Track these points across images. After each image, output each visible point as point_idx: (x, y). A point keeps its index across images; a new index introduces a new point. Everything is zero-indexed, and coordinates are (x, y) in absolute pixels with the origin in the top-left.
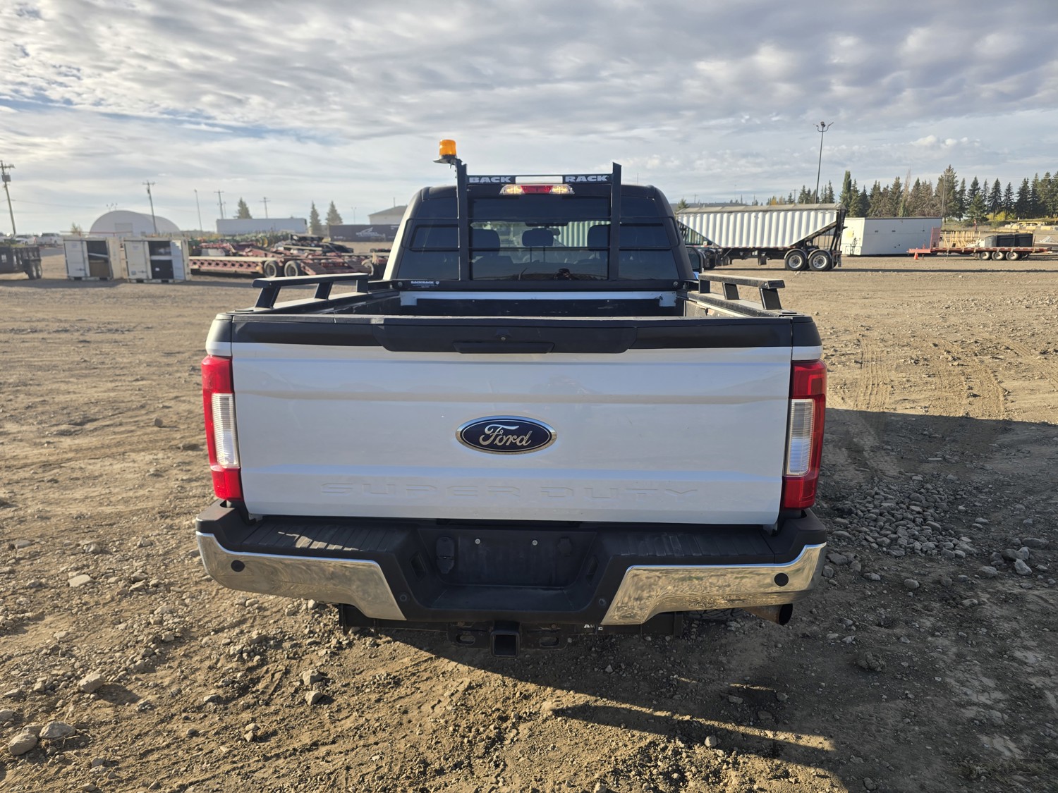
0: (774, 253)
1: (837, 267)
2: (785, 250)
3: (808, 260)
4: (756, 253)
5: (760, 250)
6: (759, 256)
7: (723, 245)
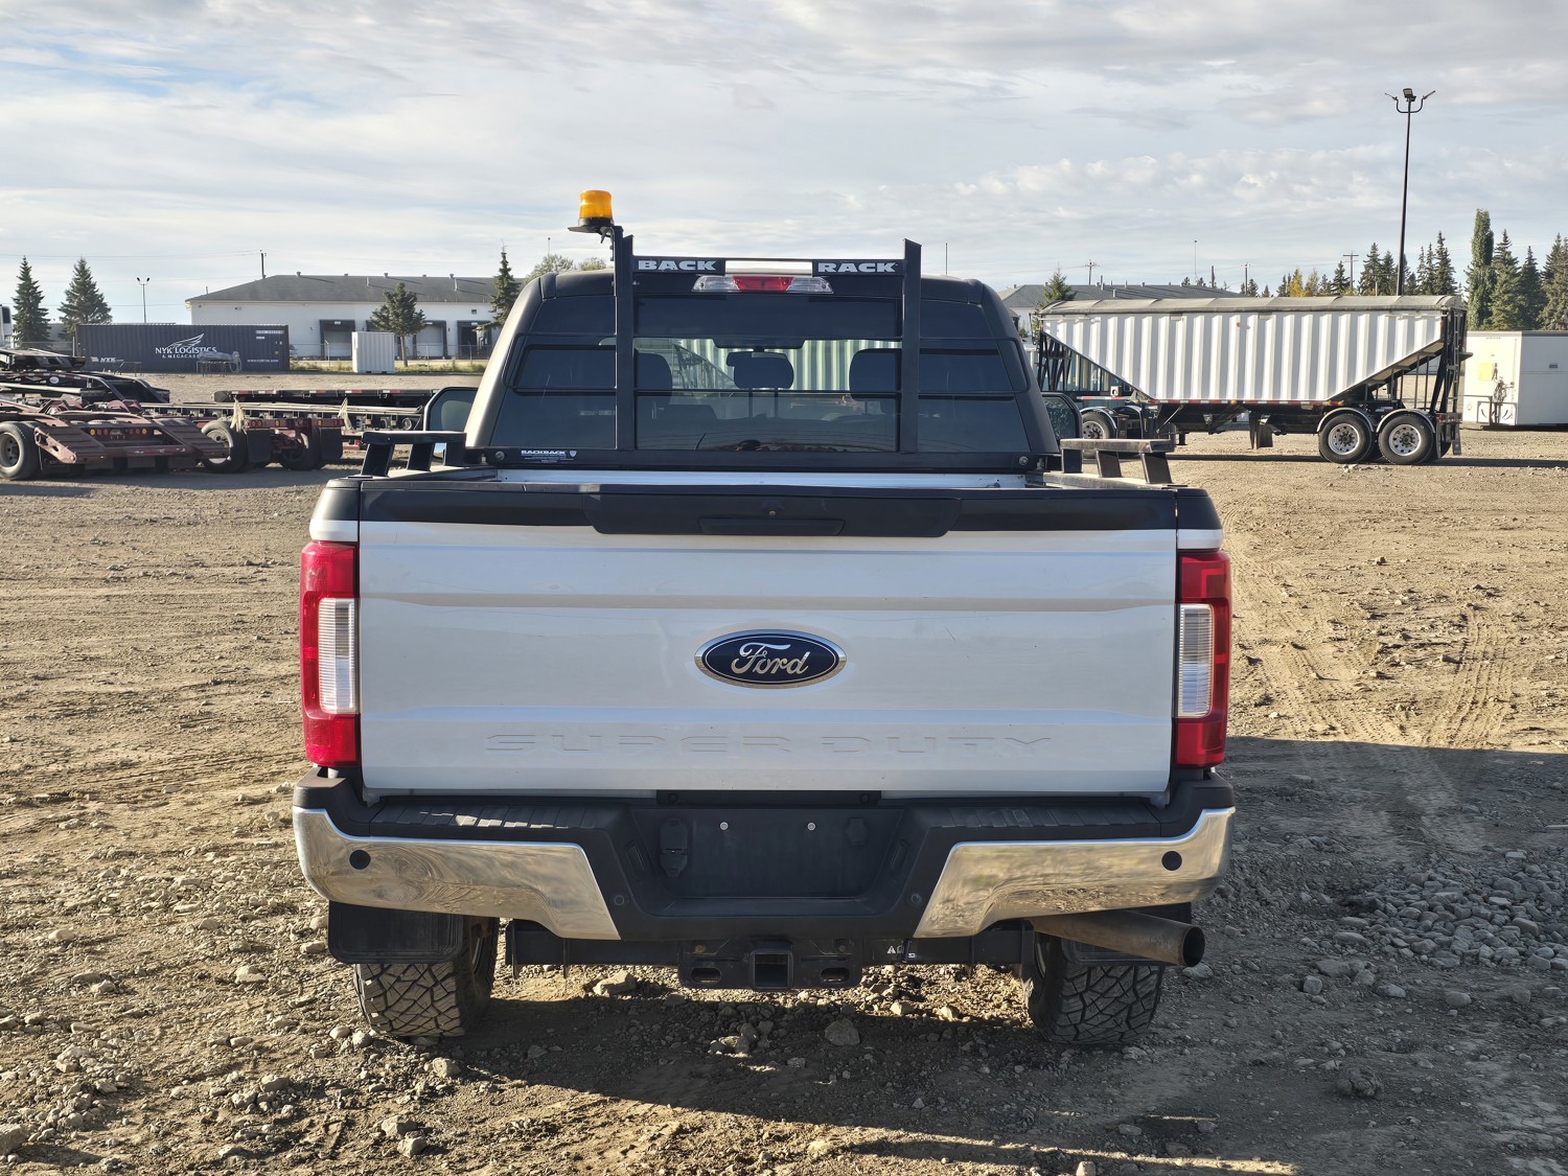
0: (1289, 417)
1: (1450, 454)
2: (1318, 409)
3: (1376, 436)
4: (1244, 416)
5: (1256, 409)
6: (1253, 425)
7: (1161, 395)
